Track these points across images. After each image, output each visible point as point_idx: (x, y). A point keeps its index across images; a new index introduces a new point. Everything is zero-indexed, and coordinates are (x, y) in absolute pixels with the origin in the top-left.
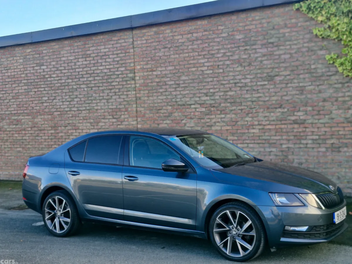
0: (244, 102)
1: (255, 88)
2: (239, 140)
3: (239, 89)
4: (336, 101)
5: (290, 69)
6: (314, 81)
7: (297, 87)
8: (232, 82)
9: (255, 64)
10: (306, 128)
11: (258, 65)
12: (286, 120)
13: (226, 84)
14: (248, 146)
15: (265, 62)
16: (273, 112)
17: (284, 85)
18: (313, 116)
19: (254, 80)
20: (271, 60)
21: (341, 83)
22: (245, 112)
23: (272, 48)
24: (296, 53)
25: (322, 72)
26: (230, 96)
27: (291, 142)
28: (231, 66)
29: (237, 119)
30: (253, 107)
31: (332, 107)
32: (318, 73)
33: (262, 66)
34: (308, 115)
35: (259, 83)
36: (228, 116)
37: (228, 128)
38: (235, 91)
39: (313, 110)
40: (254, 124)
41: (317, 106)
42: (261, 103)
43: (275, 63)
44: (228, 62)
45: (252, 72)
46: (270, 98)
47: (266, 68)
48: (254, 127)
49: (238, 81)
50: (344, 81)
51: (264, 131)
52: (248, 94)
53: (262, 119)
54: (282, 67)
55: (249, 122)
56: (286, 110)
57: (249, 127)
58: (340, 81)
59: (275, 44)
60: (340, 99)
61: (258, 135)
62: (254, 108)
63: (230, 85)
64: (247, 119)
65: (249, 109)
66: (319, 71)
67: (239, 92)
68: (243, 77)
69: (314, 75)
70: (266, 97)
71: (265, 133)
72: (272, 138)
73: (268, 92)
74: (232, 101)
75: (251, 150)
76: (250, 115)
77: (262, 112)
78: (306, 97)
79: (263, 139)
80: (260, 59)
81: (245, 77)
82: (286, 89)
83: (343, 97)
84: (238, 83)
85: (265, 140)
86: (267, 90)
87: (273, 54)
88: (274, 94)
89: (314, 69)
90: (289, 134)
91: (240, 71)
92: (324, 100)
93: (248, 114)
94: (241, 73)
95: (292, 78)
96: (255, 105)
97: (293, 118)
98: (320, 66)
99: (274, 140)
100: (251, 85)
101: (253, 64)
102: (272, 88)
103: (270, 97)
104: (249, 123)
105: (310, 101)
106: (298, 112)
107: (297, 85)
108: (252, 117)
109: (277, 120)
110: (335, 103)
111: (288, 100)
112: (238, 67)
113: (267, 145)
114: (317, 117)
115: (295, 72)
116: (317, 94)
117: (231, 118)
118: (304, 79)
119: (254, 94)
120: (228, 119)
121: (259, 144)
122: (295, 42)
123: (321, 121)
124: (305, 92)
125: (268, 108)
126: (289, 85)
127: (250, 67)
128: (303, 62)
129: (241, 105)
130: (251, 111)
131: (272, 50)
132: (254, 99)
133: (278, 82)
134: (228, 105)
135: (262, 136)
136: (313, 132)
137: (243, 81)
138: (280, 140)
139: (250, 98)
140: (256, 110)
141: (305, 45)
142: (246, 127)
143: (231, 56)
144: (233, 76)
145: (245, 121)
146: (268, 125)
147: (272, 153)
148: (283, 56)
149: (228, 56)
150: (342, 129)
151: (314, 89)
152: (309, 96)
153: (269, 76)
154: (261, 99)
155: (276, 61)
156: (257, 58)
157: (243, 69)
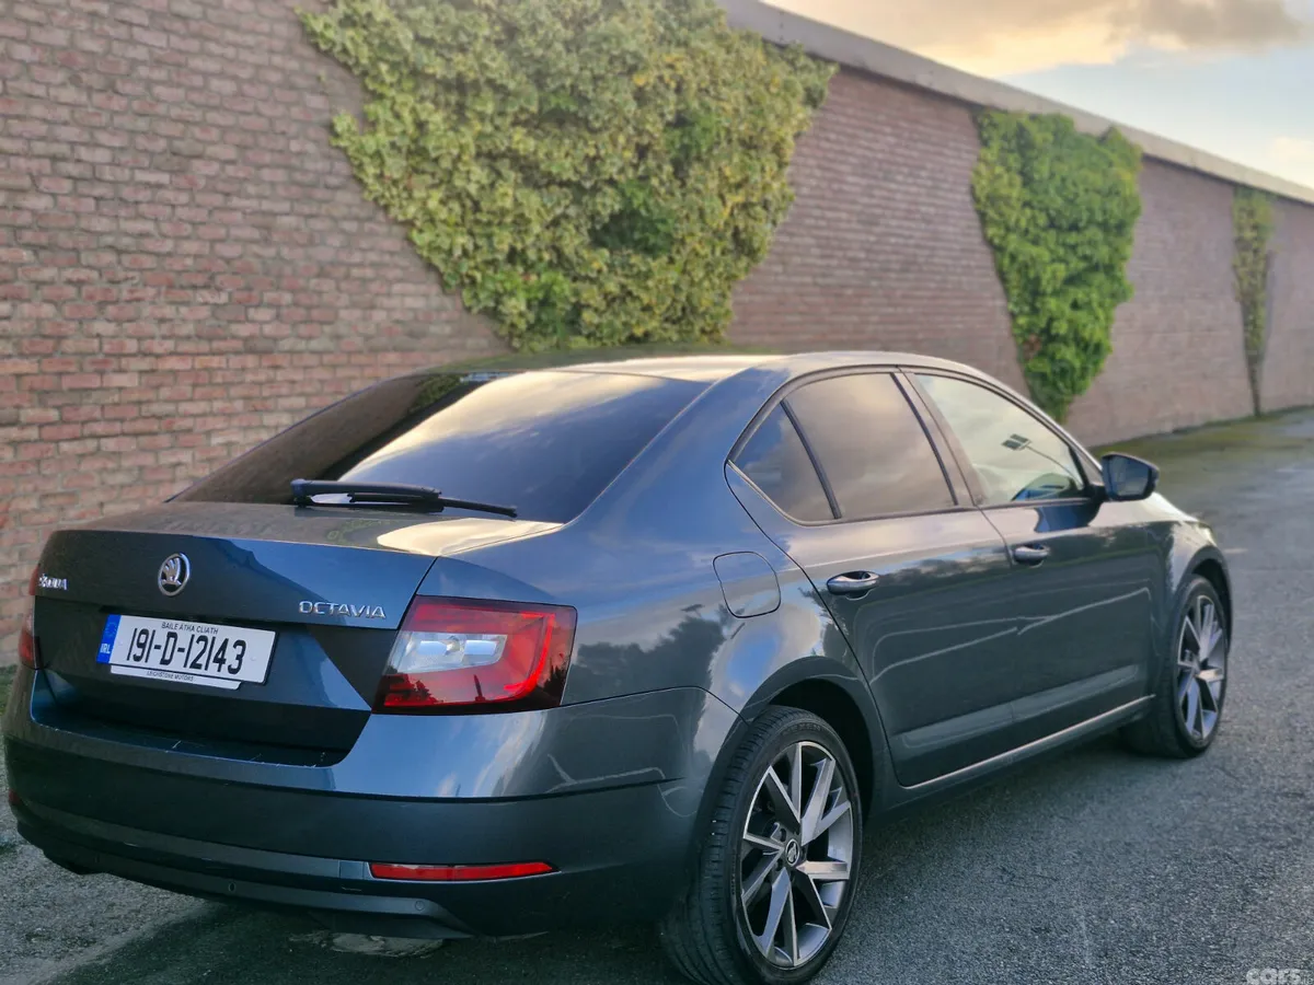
0: (88, 249)
1: (127, 193)
2: (64, 421)
3: (67, 185)
4: (347, 277)
5: (236, 138)
6: (298, 200)
7: (254, 213)
8: (39, 147)
9: (127, 88)
10: (276, 367)
11: (137, 97)
12: (225, 339)
13: (17, 155)
14: (99, 449)
15: (159, 90)
16: (186, 303)
17: (218, 200)
18: (295, 324)
19: (124, 158)
20: (179, 85)
21: (357, 219)
22: (91, 297)
23: (183, 37)
24: (251, 81)
25: (316, 172)
26: (34, 212)
27: (235, 422)
28: (36, 71)
29: (60, 325)
30: (121, 275)
31: (338, 298)
32: (306, 172)
33: (151, 105)
34: (282, 321)
35: (141, 176)
36: (26, 308)
37: (26, 366)
38: (54, 195)
39: (296, 304)
40: (126, 351)
41: (304, 290)
42: (149, 262)
43: (192, 103)
44: (23, 52)
45: (118, 120)
46: (176, 246)
47: (165, 118)
48: (124, 361)
49: (64, 149)
50: (363, 214)
51: (155, 380)
52: (102, 215)
53: (153, 328)
54: (213, 125)
55: (105, 341)
56: (223, 298)
57: (105, 362)
58: (355, 211)
59: (194, 26)
60: (355, 272)
61: (135, 397)
62: (127, 279)
63: (34, 165)
64: (100, 327)
65: (107, 286)
66: (309, 165)
67: (69, 202)
68: (86, 137)
69: (298, 176)
70: (165, 236)
71: (157, 387)
72: (184, 407)
73: (170, 220)
74: (43, 239)
75: (111, 465)
76: (111, 310)
77: (153, 303)
78: (278, 253)
79: (154, 416)
80: (143, 71)
81: (92, 135)
82: (226, 216)
83: (360, 265)
84: (64, 159)
85: (158, 417)
86: (168, 210)
87: (186, 65)
88: (187, 229)
89: (299, 154)
90: (234, 392)
91: (73, 106)
92: (322, 274)
93: (102, 305)
94: (77, 116)
95: (241, 174)
96: (127, 269)
97: (244, 330)
98: (311, 148)
99: (186, 415)
100: (111, 178)
101: (119, 86)
102: (183, 206)
103: (178, 238)
104: (106, 348)
105: (288, 270)
106: (257, 306)
107: (252, 204)
108: (118, 321)
109: (199, 337)
110: (344, 285)
111: (228, 261)
112: (63, 85)
113: (164, 440)
114: (303, 329)
115: (250, 154)
116: (303, 246)
117: (39, 320)
118: (273, 184)
119: (126, 219)
120: (26, 325)
121: (136, 435)
122: (250, 40)
123: (314, 345)
124: (276, 238)
125: (171, 286)
126: (235, 202)
127: (110, 98)
128: (271, 120)
129: (76, 264)
130: (115, 290)
131: (182, 45)
132: (126, 241)
133: (202, 183)
134: (26, 255)
135: (149, 402)
136: (293, 382)
137: (84, 153)
138: (204, 415)
139: (110, 233)
140: (131, 292)
141: (277, 60)
142: (93, 363)
143: (40, 25)
144: (45, 121)
145: (91, 336)
146: (172, 354)
147: (181, 472)
148: (215, 84)
149: (26, 21)
150: (355, 372)
151: (297, 229)
152: (285, 252)
153: (174, 154)
154: (149, 245)
155: (195, 97)
156: (134, 63)
157: (84, 98)
